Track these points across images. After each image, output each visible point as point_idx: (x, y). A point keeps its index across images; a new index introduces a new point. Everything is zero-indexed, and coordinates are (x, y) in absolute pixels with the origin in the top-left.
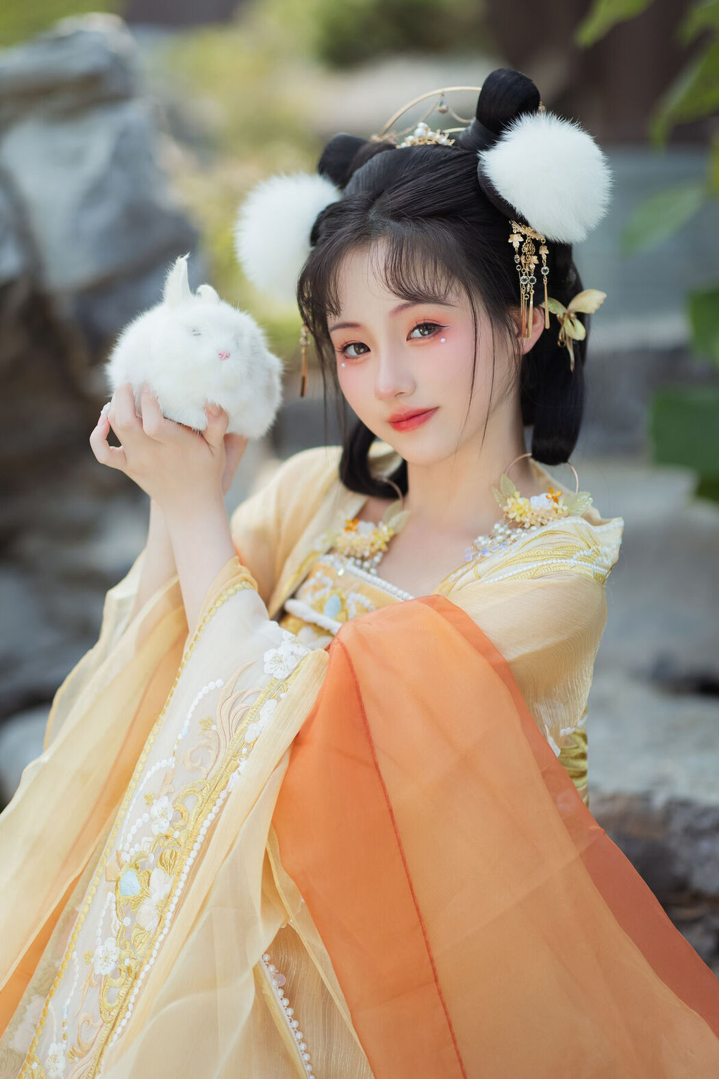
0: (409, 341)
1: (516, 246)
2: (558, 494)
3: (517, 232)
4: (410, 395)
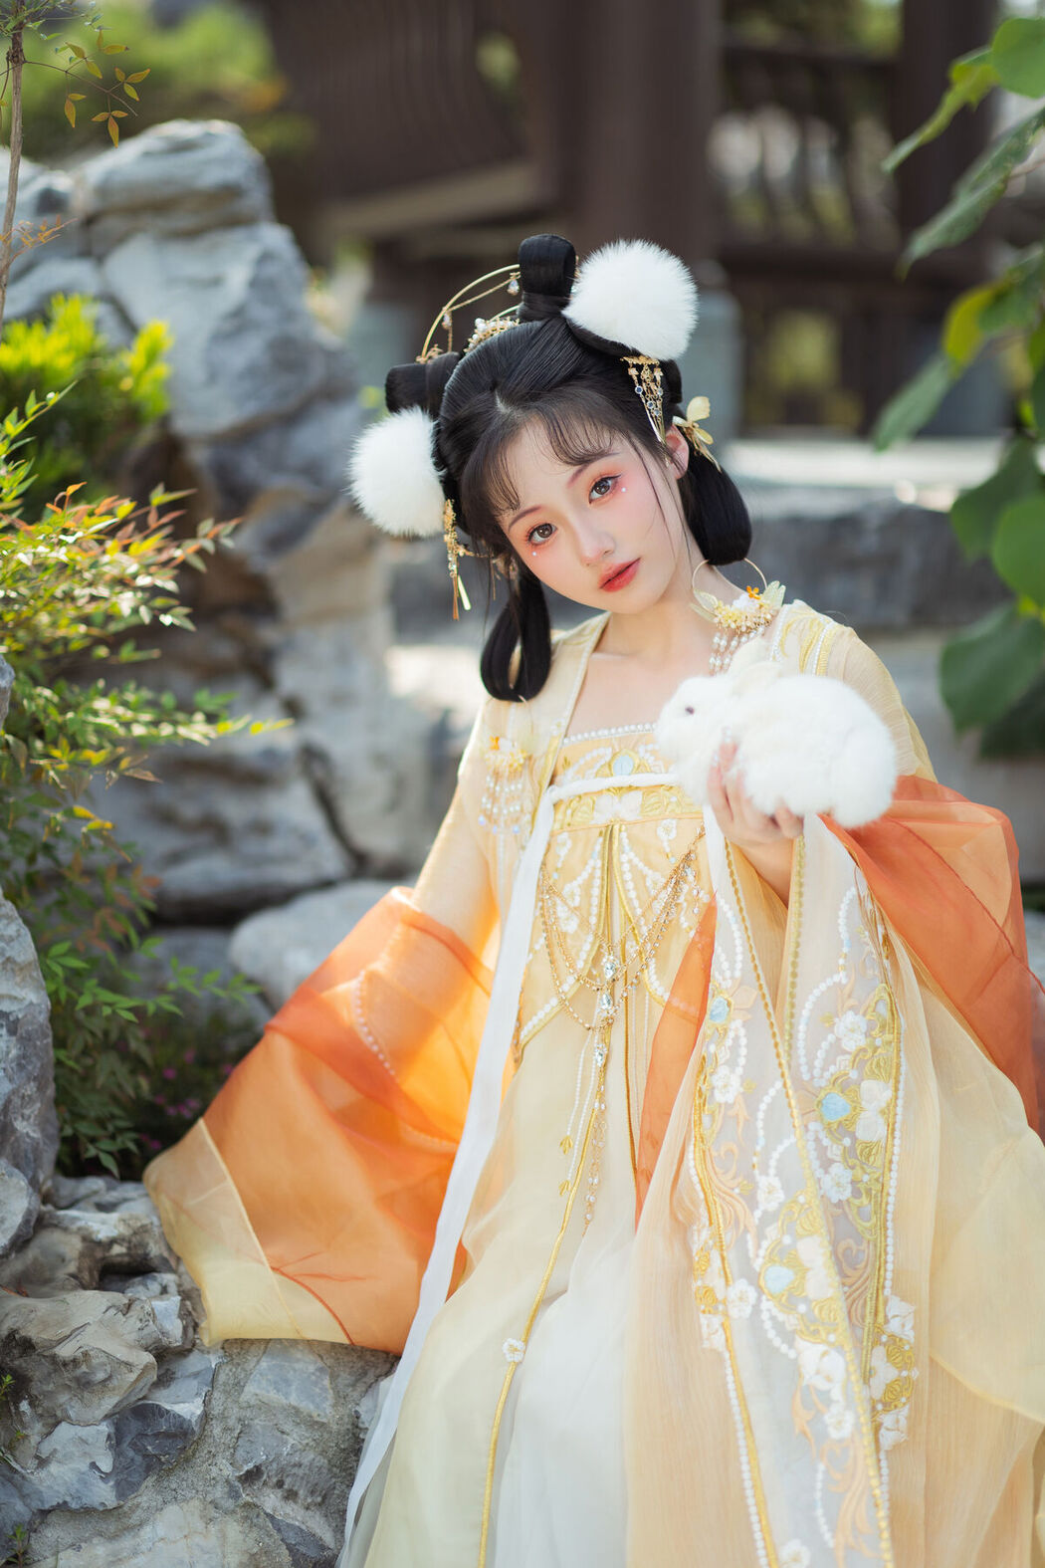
0: (592, 504)
1: (635, 378)
2: (757, 590)
3: (634, 366)
4: (613, 552)
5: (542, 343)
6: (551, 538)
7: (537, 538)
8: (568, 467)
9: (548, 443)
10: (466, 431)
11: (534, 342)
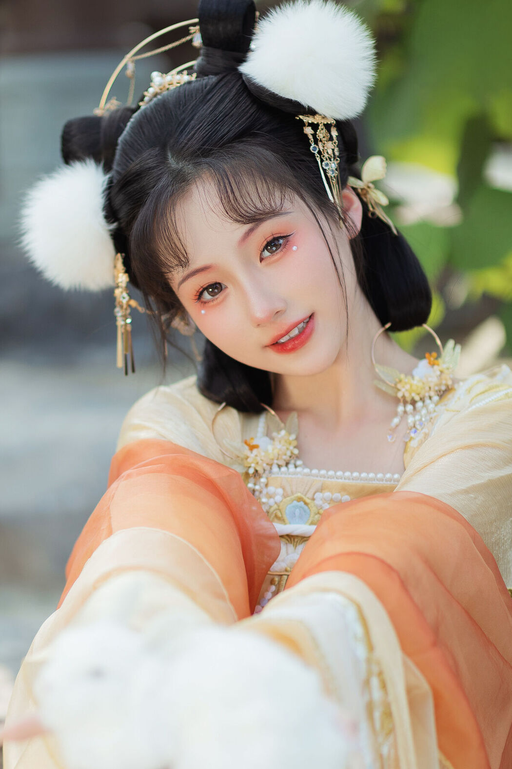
0: (262, 262)
1: (311, 137)
2: (434, 354)
3: (310, 125)
4: (285, 311)
5: (217, 98)
6: (220, 297)
7: (206, 296)
8: (237, 225)
9: (218, 200)
10: (136, 186)
11: (209, 97)
